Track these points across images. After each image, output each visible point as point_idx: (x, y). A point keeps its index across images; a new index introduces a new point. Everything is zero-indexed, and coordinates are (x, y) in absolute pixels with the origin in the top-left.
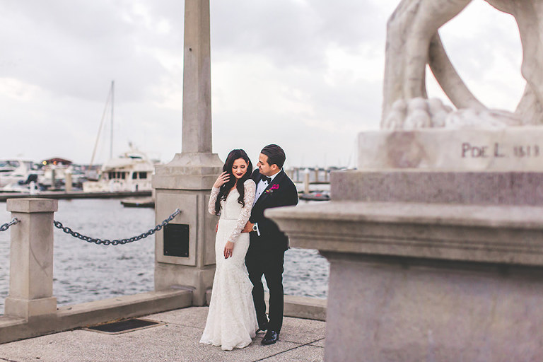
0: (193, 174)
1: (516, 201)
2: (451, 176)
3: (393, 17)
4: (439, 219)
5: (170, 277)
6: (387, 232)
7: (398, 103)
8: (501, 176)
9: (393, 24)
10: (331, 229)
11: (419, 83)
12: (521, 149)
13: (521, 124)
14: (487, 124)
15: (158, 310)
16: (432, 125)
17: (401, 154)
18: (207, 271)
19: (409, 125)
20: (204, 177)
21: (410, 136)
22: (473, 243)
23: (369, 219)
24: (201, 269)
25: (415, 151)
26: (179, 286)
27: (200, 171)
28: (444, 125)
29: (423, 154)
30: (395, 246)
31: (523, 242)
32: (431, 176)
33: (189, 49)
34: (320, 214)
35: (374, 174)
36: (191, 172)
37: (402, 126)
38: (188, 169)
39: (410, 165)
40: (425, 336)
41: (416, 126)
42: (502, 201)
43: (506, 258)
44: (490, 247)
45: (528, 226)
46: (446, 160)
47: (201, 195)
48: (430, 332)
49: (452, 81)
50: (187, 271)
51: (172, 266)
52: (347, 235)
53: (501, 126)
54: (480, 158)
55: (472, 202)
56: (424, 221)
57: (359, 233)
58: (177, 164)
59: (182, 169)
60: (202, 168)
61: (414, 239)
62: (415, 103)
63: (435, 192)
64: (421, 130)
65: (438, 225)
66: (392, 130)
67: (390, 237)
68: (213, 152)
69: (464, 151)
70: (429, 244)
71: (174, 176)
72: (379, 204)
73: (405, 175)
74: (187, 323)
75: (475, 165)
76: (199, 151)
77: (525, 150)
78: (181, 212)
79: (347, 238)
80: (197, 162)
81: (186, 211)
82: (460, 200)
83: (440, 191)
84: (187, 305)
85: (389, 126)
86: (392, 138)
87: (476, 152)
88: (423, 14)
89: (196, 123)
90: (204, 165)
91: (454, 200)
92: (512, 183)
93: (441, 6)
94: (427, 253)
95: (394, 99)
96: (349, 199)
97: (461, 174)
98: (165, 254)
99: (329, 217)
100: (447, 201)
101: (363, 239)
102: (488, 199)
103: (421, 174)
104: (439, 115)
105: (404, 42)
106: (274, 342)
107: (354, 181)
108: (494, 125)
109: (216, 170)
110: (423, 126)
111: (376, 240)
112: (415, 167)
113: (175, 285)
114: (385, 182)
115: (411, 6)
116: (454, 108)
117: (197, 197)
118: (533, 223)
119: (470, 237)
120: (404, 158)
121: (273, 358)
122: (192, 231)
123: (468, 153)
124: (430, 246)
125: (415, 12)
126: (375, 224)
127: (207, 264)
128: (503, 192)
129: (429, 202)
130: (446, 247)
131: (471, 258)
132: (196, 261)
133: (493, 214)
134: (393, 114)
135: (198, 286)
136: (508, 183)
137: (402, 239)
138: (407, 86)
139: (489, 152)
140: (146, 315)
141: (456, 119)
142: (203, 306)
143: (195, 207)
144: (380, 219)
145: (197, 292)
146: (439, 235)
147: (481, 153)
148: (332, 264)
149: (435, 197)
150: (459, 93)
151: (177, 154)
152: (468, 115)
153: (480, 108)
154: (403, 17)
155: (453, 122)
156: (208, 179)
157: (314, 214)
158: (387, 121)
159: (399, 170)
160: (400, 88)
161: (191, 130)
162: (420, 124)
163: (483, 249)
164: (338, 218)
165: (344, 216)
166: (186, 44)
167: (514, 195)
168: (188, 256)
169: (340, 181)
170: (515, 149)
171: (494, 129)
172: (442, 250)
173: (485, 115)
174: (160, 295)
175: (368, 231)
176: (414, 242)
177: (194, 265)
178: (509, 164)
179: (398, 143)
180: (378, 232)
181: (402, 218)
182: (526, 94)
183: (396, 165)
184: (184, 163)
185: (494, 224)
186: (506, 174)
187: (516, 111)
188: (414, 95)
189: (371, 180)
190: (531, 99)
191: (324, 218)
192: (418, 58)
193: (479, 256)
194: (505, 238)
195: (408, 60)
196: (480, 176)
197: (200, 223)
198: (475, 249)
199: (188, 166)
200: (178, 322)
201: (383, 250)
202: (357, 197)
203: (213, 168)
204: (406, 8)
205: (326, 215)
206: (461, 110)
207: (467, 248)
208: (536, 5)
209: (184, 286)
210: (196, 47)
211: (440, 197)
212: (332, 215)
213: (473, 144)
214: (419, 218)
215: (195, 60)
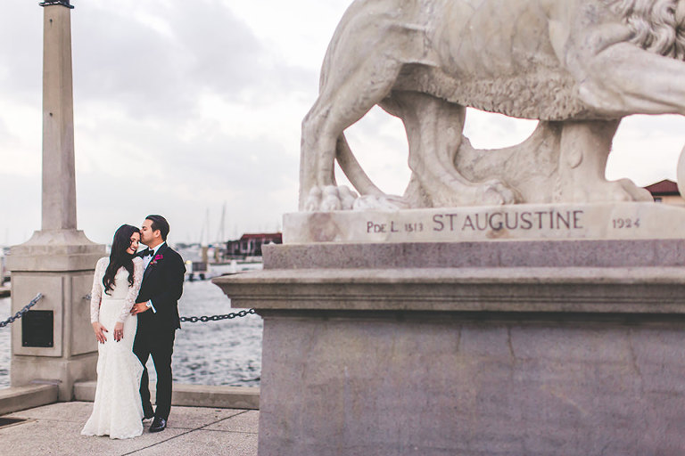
0: (57, 254)
1: (407, 264)
2: (360, 247)
3: (307, 118)
4: (353, 279)
5: (31, 370)
6: (313, 291)
7: (314, 189)
8: (396, 246)
9: (307, 125)
10: (267, 291)
11: (330, 173)
12: (410, 225)
13: (410, 208)
14: (385, 207)
15: (20, 407)
16: (342, 208)
17: (320, 230)
18: (75, 361)
19: (325, 207)
20: (71, 257)
21: (327, 216)
22: (378, 296)
23: (299, 281)
24: (68, 359)
25: (331, 228)
26: (40, 381)
27: (66, 251)
28: (352, 208)
29: (337, 230)
30: (318, 302)
31: (413, 293)
32: (344, 247)
33: (49, 114)
34: (259, 279)
35: (299, 246)
36: (54, 252)
37: (318, 209)
38: (51, 248)
39: (327, 239)
40: (343, 371)
41: (330, 208)
42: (397, 265)
43: (402, 307)
44: (390, 298)
45: (417, 281)
46: (355, 235)
47: (67, 277)
48: (346, 368)
49: (355, 171)
50: (50, 362)
51: (33, 359)
52: (280, 295)
53: (394, 209)
54: (380, 233)
55: (375, 267)
56: (342, 281)
57: (290, 294)
58: (37, 242)
59: (43, 248)
60: (68, 246)
61: (334, 295)
62: (328, 189)
63: (347, 259)
64: (335, 212)
65: (352, 284)
66: (311, 212)
67: (315, 295)
68: (78, 229)
69: (369, 227)
70: (345, 299)
71: (34, 257)
72: (304, 270)
73: (324, 247)
74: (58, 418)
75: (378, 238)
76: (63, 228)
77: (413, 226)
78: (43, 297)
79: (280, 298)
80: (62, 240)
81: (50, 296)
82: (367, 265)
83: (351, 259)
84: (51, 401)
85: (308, 208)
86: (313, 218)
87: (377, 229)
88: (332, 119)
89: (59, 197)
90: (70, 244)
91: (362, 265)
92: (404, 251)
93: (347, 113)
94: (343, 306)
95: (310, 186)
96: (278, 267)
97: (367, 245)
98: (24, 345)
99: (266, 282)
100: (357, 266)
101: (293, 298)
102: (387, 263)
103: (337, 246)
104: (347, 200)
105: (317, 140)
106: (163, 429)
107: (283, 253)
108: (390, 208)
109: (83, 248)
110: (336, 209)
111: (303, 298)
112: (331, 241)
113: (36, 380)
114: (308, 253)
115: (323, 112)
116: (359, 195)
117: (63, 279)
118: (420, 279)
119: (376, 292)
120: (323, 234)
121: (166, 443)
122: (57, 318)
123: (372, 229)
124: (346, 300)
125: (326, 116)
126: (304, 285)
127: (75, 353)
128: (398, 258)
129: (343, 267)
130: (357, 300)
131: (376, 308)
132: (63, 351)
133: (391, 274)
134: (310, 198)
135: (65, 379)
136: (402, 251)
137: (324, 296)
138: (320, 175)
139: (387, 228)
140: (8, 413)
141: (362, 203)
142: (71, 401)
143: (60, 291)
144: (307, 282)
145: (63, 386)
146: (352, 292)
147: (381, 229)
148: (265, 320)
149: (348, 263)
150: (360, 180)
151: (37, 232)
152: (370, 199)
153: (379, 194)
154: (315, 120)
155: (360, 205)
156: (75, 259)
157: (253, 279)
158: (306, 204)
159: (320, 243)
160: (315, 177)
161: (53, 204)
162: (333, 206)
163: (385, 300)
164: (274, 282)
165: (279, 280)
166: (45, 108)
167: (406, 260)
168: (52, 346)
169: (272, 253)
170: (406, 226)
171: (390, 211)
172: (355, 303)
173: (383, 199)
174: (22, 391)
175: (297, 291)
176: (333, 298)
177: (59, 354)
178: (402, 237)
179: (318, 222)
180: (305, 292)
181: (324, 280)
182: (412, 181)
183: (316, 239)
184: (45, 241)
185: (392, 281)
186: (400, 244)
187: (405, 194)
188: (326, 183)
189: (297, 251)
190: (416, 185)
191: (262, 282)
192: (329, 153)
193: (382, 306)
194: (401, 292)
195: (321, 154)
196: (381, 246)
197: (67, 308)
198: (380, 300)
199: (50, 244)
200: (49, 418)
201: (309, 305)
202: (286, 266)
203: (80, 247)
204: (318, 112)
205: (264, 280)
206: (364, 196)
207: (373, 301)
208: (418, 113)
209: (48, 380)
210: (58, 112)
211: (352, 263)
212: (268, 279)
213: (375, 223)
214: (338, 279)
215: (56, 125)
